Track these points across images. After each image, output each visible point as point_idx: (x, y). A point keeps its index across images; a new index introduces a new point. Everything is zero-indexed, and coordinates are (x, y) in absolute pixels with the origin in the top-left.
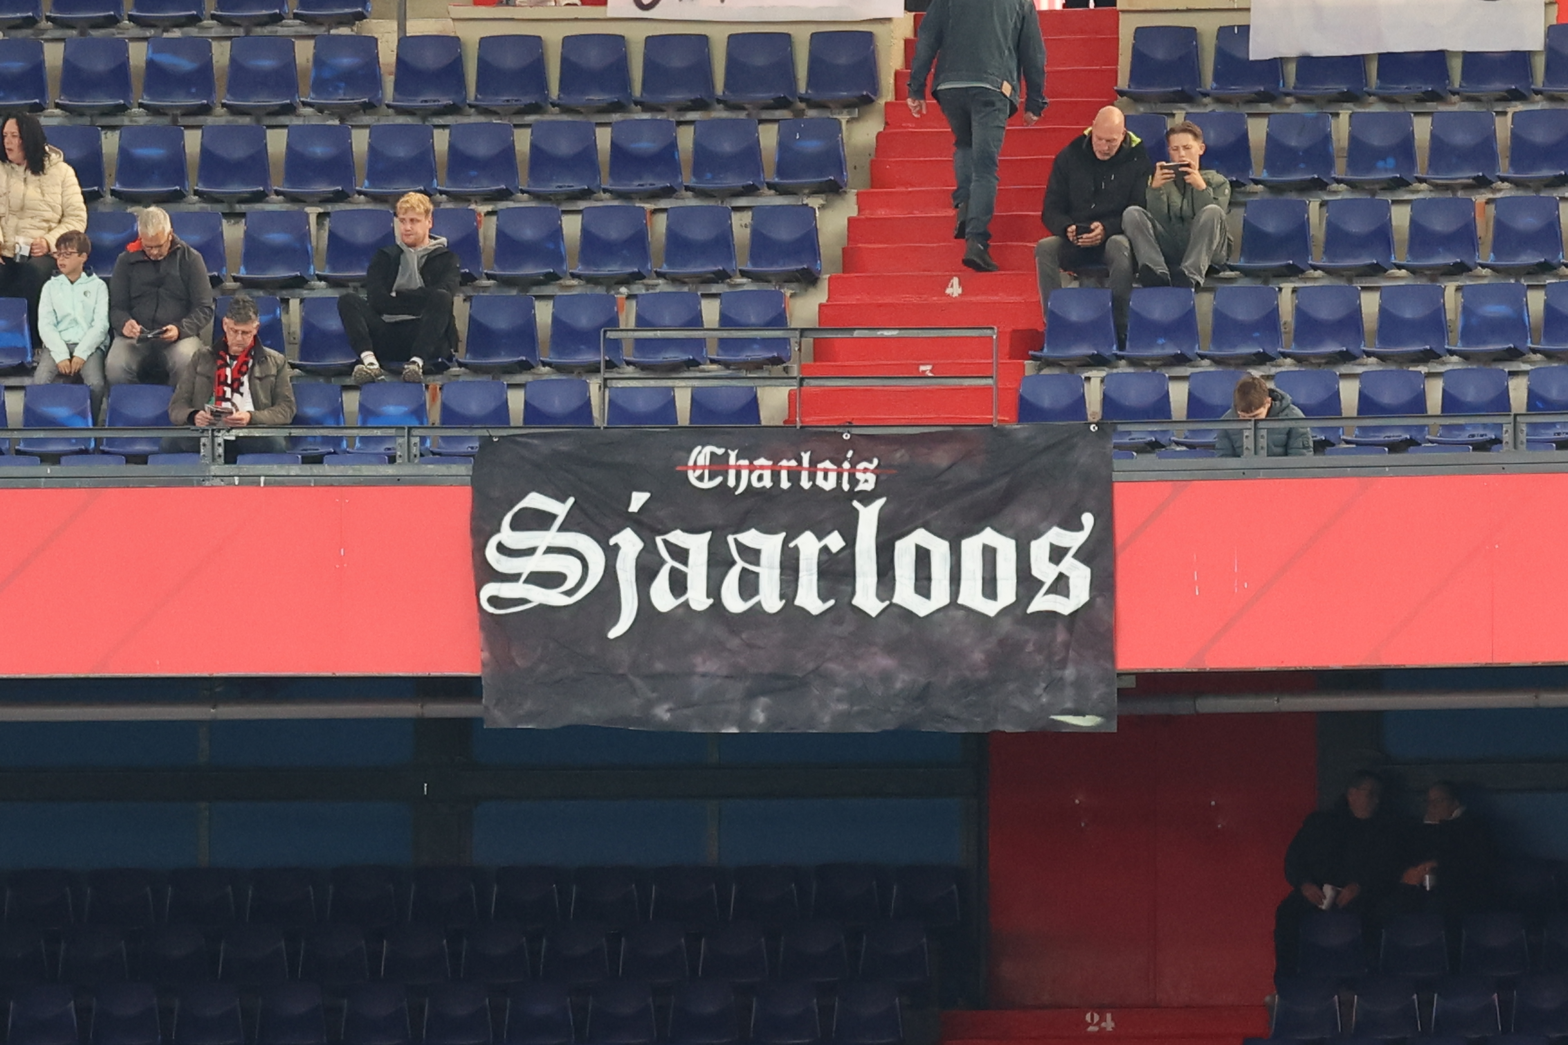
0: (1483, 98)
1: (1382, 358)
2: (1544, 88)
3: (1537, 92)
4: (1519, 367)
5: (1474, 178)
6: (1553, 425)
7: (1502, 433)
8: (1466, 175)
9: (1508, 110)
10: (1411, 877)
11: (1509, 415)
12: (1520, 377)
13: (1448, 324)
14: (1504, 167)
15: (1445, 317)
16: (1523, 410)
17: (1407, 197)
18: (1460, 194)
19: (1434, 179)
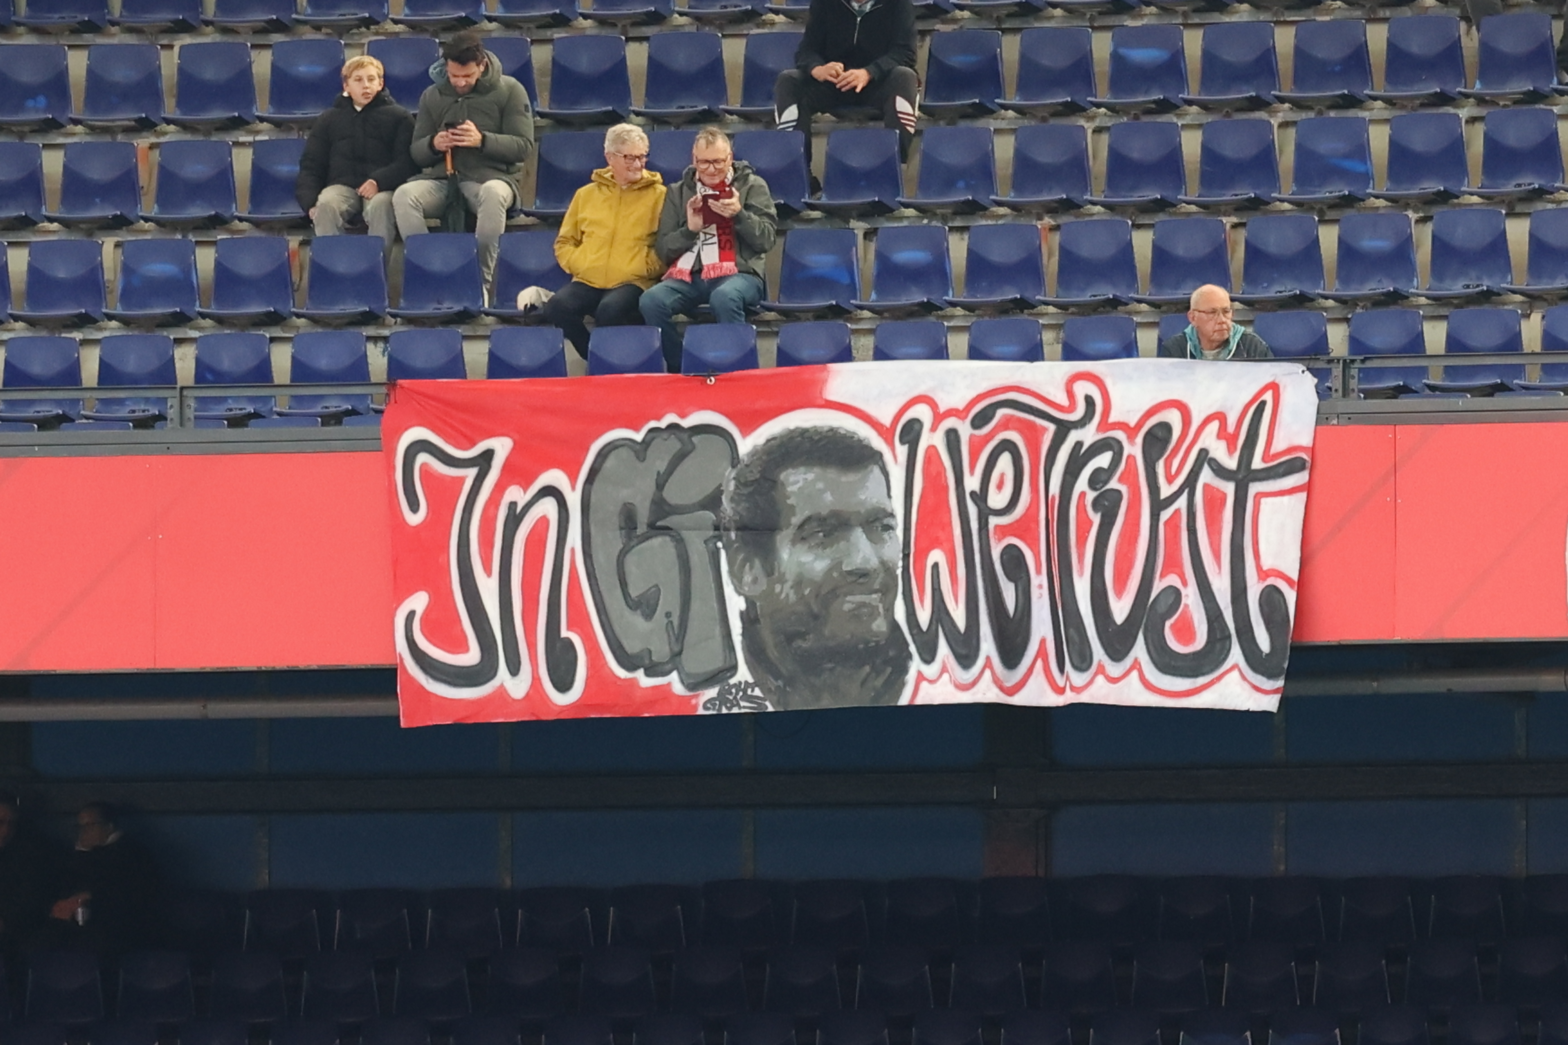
0: (145, 29)
1: (32, 322)
2: (215, 19)
3: (207, 23)
4: (186, 333)
5: (136, 120)
6: (224, 399)
7: (167, 408)
8: (126, 116)
9: (175, 43)
10: (60, 910)
11: (175, 388)
12: (183, 345)
13: (107, 285)
14: (170, 108)
15: (103, 277)
16: (191, 382)
17: (61, 140)
18: (120, 138)
19: (91, 120)
